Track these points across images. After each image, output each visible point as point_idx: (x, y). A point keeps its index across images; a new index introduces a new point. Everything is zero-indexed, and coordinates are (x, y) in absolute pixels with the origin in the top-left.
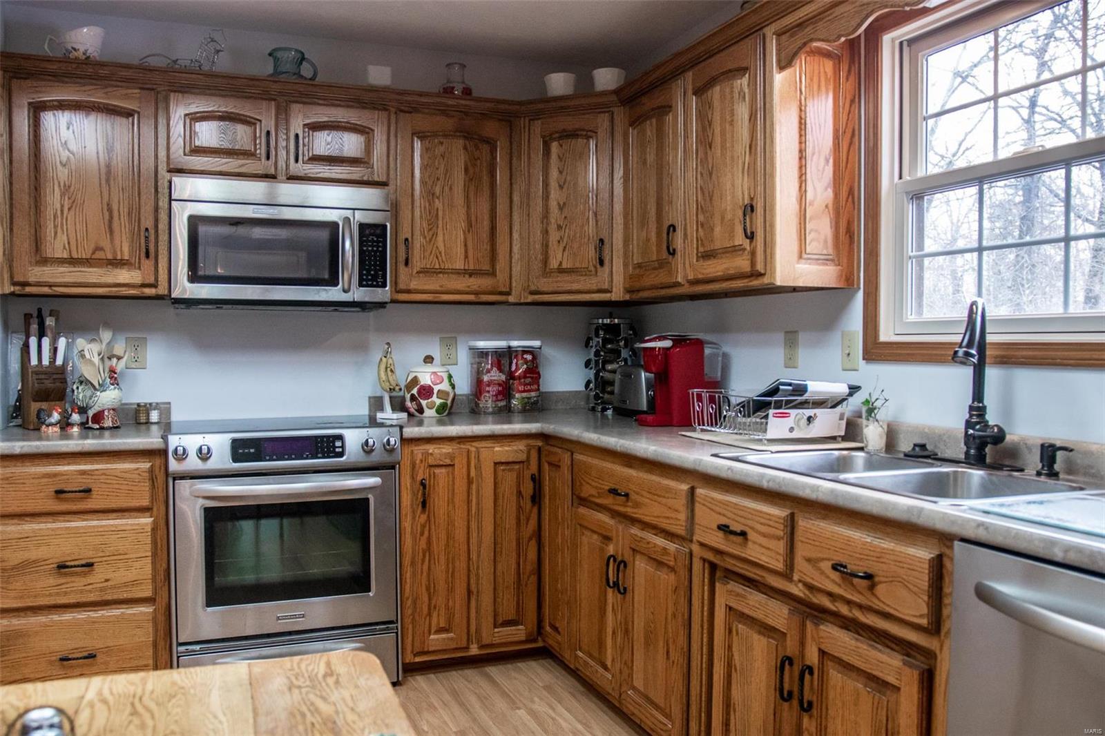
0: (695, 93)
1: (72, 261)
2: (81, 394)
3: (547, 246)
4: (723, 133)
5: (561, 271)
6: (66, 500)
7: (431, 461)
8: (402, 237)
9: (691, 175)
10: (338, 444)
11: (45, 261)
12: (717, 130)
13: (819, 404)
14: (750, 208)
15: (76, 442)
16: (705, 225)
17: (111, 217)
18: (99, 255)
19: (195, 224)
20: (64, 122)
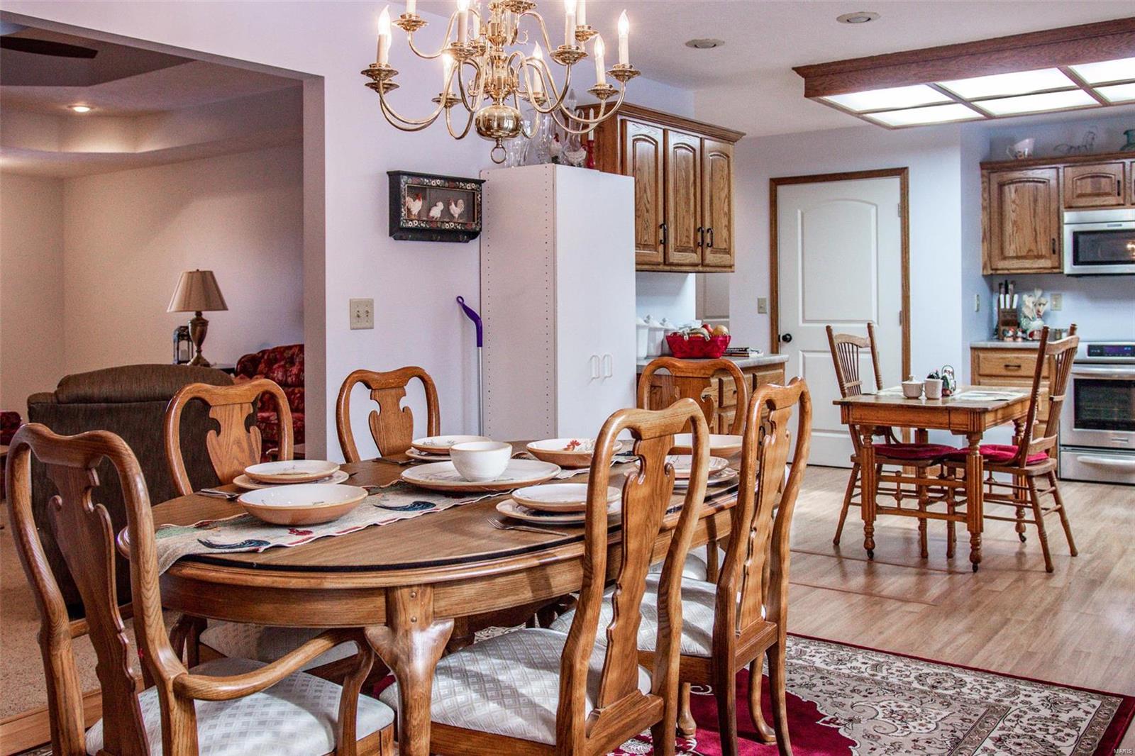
1: (1018, 258)
2: (1024, 322)
6: (1010, 370)
11: (1005, 258)
15: (1020, 343)
17: (1036, 234)
18: (1031, 253)
19: (1076, 235)
20: (1013, 191)
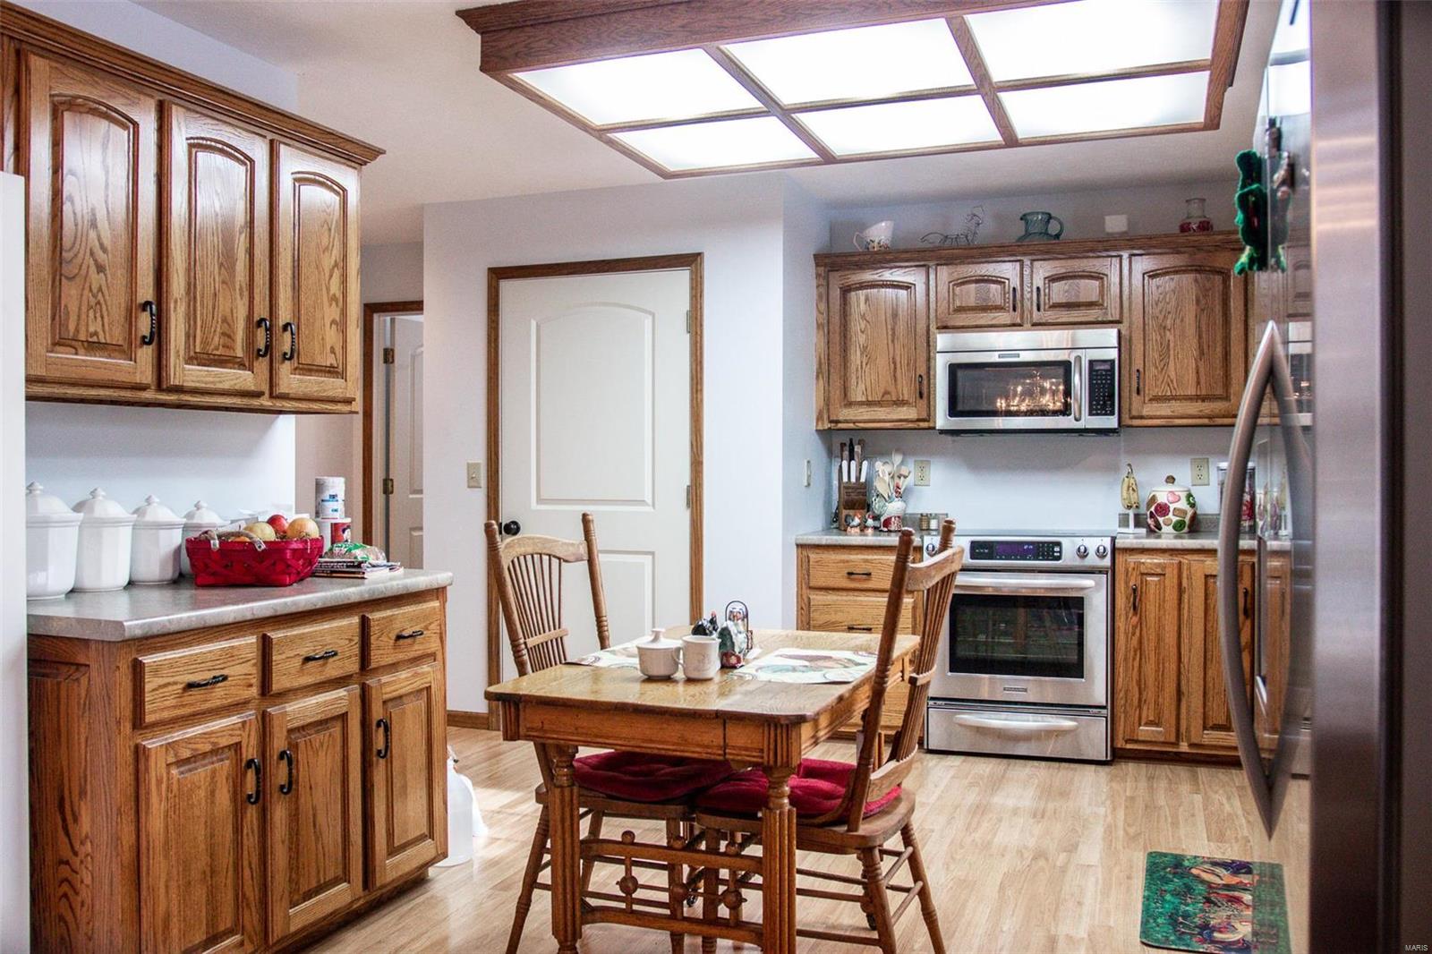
1: (869, 403)
2: (877, 505)
6: (855, 580)
7: (1143, 569)
8: (1134, 368)
10: (1057, 549)
11: (850, 404)
15: (870, 538)
17: (895, 368)
18: (887, 397)
19: (954, 369)
20: (862, 299)
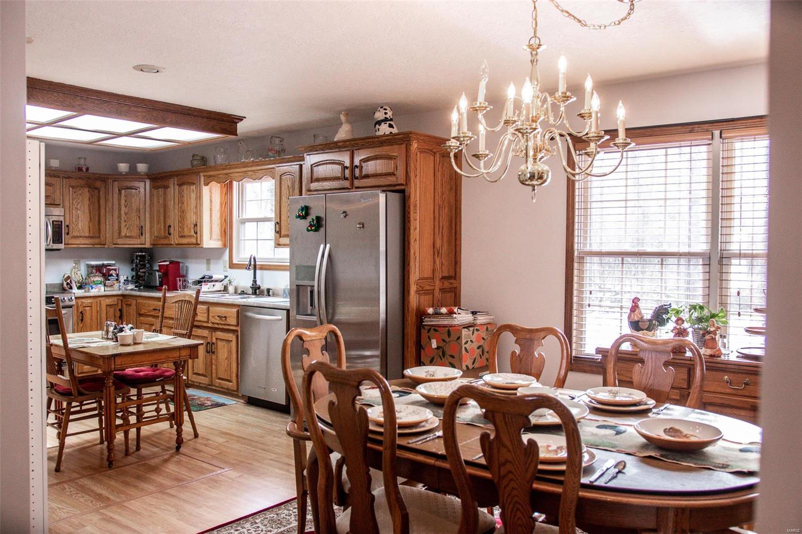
0: (178, 185)
3: (120, 228)
4: (187, 200)
5: (126, 237)
7: (84, 305)
8: (67, 225)
9: (176, 211)
12: (185, 199)
13: (216, 281)
14: (196, 225)
16: (182, 227)
